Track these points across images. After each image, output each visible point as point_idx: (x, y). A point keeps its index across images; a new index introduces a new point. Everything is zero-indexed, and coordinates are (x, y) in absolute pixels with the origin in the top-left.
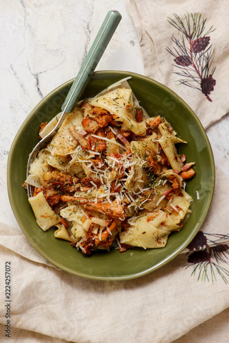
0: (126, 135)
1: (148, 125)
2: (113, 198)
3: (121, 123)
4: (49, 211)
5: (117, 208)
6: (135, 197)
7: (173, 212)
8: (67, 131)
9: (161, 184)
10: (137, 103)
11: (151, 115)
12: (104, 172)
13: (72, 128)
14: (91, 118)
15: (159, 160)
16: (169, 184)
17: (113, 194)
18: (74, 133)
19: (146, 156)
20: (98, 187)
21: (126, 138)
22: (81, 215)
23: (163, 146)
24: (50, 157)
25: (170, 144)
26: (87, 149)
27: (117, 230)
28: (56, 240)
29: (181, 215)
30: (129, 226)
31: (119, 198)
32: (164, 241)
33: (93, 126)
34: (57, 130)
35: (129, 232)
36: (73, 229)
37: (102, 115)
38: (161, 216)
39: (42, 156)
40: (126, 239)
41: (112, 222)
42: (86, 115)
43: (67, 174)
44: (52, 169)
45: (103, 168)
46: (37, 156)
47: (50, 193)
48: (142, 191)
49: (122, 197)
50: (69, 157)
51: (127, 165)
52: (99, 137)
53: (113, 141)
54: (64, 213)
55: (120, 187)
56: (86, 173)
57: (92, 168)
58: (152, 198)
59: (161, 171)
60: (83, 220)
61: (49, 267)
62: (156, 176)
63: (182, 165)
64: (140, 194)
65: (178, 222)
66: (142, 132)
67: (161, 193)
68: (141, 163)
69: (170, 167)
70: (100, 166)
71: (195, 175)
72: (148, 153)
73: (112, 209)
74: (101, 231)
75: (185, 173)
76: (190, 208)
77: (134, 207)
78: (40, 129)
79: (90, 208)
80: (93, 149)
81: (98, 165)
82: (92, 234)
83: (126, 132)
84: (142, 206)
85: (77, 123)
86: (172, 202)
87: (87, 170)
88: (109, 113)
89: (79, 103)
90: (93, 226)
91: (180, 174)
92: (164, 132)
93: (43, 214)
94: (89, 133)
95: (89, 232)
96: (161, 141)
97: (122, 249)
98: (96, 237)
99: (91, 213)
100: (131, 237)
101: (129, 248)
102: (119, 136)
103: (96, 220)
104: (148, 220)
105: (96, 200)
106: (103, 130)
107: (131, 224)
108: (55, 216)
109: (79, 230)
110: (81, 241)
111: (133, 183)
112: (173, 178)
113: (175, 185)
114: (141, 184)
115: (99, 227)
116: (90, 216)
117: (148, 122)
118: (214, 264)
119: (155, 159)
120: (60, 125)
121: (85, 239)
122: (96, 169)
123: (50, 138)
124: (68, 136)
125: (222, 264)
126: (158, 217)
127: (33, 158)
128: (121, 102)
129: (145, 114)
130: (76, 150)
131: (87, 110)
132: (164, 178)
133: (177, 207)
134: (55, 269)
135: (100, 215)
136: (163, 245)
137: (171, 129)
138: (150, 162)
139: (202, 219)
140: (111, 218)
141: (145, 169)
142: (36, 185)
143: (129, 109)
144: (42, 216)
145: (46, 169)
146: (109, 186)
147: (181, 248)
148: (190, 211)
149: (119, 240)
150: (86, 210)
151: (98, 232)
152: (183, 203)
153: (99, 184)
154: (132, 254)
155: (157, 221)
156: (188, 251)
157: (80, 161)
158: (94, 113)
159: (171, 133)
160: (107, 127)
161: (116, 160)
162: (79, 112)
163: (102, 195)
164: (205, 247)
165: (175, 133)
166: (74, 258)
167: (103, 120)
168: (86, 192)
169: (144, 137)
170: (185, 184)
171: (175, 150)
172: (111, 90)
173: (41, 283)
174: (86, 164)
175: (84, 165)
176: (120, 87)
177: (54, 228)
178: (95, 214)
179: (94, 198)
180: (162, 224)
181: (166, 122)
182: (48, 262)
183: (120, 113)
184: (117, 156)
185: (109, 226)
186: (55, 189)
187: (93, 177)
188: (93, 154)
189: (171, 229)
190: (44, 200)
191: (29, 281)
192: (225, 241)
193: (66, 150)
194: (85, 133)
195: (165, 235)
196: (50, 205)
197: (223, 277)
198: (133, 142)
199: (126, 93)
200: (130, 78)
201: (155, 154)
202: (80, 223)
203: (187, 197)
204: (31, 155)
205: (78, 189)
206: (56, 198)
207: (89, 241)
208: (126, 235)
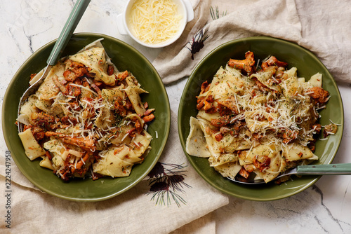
0: (99, 84)
1: (116, 78)
2: (86, 134)
3: (94, 74)
4: (36, 145)
5: (89, 142)
6: (104, 133)
7: (136, 148)
8: (52, 80)
9: (126, 124)
10: (109, 60)
11: (121, 70)
12: (80, 113)
13: (55, 78)
14: (70, 70)
15: (124, 105)
16: (132, 124)
17: (86, 131)
18: (56, 81)
19: (114, 101)
20: (74, 125)
21: (98, 86)
22: (61, 147)
23: (128, 94)
24: (38, 102)
25: (134, 93)
26: (66, 94)
27: (90, 161)
28: (42, 169)
29: (142, 150)
30: (100, 158)
31: (91, 134)
32: (129, 171)
33: (72, 76)
34: (43, 80)
35: (100, 163)
36: (53, 159)
37: (79, 67)
38: (125, 150)
39: (31, 100)
40: (97, 169)
41: (86, 153)
42: (66, 68)
43: (51, 114)
44: (39, 110)
45: (78, 110)
46: (27, 101)
47: (36, 130)
48: (110, 129)
49: (93, 133)
50: (52, 101)
51: (97, 107)
52: (76, 85)
53: (87, 88)
54: (47, 145)
55: (91, 125)
56: (65, 113)
57: (70, 109)
58: (118, 135)
59: (127, 114)
60: (62, 151)
61: (35, 191)
62: (122, 118)
63: (145, 110)
64: (108, 132)
65: (140, 155)
66: (112, 82)
67: (126, 131)
68: (109, 106)
69: (134, 112)
70: (76, 108)
71: (154, 119)
72: (115, 99)
73: (85, 142)
74: (76, 162)
75: (146, 117)
76: (150, 145)
77: (103, 142)
78: (30, 79)
79: (67, 142)
80: (70, 94)
81: (74, 107)
82: (70, 164)
83: (99, 82)
84: (110, 141)
85: (60, 74)
86: (135, 139)
87: (66, 111)
88: (85, 66)
89: (62, 59)
90: (70, 157)
91: (142, 117)
92: (130, 83)
93: (31, 146)
94: (68, 82)
95: (67, 161)
96: (127, 90)
97: (95, 178)
98: (71, 165)
99: (69, 146)
100: (102, 167)
101: (101, 176)
102: (93, 85)
103: (72, 152)
104: (115, 153)
105: (72, 136)
106: (80, 80)
107: (102, 156)
108: (40, 149)
109: (59, 160)
110: (61, 169)
111: (102, 122)
112: (135, 119)
113: (137, 125)
114: (109, 123)
115: (75, 157)
116: (68, 149)
117: (117, 75)
118: (171, 192)
119: (121, 104)
120: (46, 75)
121: (63, 167)
122: (73, 110)
123: (38, 86)
124: (52, 85)
125: (177, 192)
126: (123, 151)
127: (24, 102)
128: (95, 58)
129: (116, 69)
130: (58, 96)
131: (68, 63)
132: (128, 120)
133: (139, 143)
134: (40, 192)
135: (75, 148)
136: (128, 175)
137: (136, 81)
138: (116, 105)
139: (159, 153)
140: (85, 150)
141: (112, 111)
142: (26, 123)
143: (101, 64)
144: (30, 148)
145: (34, 111)
146: (83, 125)
147: (143, 176)
148: (150, 147)
149: (93, 170)
150: (65, 143)
151: (74, 162)
152: (144, 141)
153: (75, 122)
154: (102, 182)
155: (122, 154)
156: (148, 178)
157: (60, 103)
158: (72, 66)
159: (136, 85)
160: (83, 77)
161: (88, 102)
162: (61, 66)
163: (78, 131)
164: (162, 175)
165: (139, 85)
166: (57, 185)
167: (80, 71)
168: (65, 128)
169: (114, 87)
170: (146, 126)
171: (139, 98)
172: (88, 49)
173: (27, 202)
174: (65, 106)
175: (63, 107)
176: (95, 46)
177: (39, 159)
178: (71, 147)
179: (71, 133)
180: (127, 157)
181: (132, 76)
182: (35, 186)
183: (93, 66)
184: (89, 99)
185: (83, 157)
186: (41, 127)
187: (70, 116)
188: (70, 98)
189: (133, 161)
190: (31, 135)
191: (18, 201)
192: (179, 170)
193: (50, 95)
194: (66, 82)
195: (129, 166)
196: (36, 139)
197: (177, 202)
198: (103, 90)
199: (100, 51)
200: (103, 39)
201: (121, 100)
202: (60, 154)
203: (148, 136)
204: (21, 98)
205: (59, 126)
206: (41, 134)
207: (67, 168)
208: (98, 165)
